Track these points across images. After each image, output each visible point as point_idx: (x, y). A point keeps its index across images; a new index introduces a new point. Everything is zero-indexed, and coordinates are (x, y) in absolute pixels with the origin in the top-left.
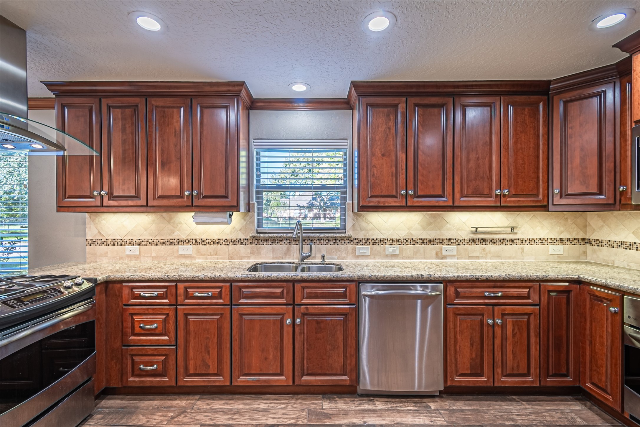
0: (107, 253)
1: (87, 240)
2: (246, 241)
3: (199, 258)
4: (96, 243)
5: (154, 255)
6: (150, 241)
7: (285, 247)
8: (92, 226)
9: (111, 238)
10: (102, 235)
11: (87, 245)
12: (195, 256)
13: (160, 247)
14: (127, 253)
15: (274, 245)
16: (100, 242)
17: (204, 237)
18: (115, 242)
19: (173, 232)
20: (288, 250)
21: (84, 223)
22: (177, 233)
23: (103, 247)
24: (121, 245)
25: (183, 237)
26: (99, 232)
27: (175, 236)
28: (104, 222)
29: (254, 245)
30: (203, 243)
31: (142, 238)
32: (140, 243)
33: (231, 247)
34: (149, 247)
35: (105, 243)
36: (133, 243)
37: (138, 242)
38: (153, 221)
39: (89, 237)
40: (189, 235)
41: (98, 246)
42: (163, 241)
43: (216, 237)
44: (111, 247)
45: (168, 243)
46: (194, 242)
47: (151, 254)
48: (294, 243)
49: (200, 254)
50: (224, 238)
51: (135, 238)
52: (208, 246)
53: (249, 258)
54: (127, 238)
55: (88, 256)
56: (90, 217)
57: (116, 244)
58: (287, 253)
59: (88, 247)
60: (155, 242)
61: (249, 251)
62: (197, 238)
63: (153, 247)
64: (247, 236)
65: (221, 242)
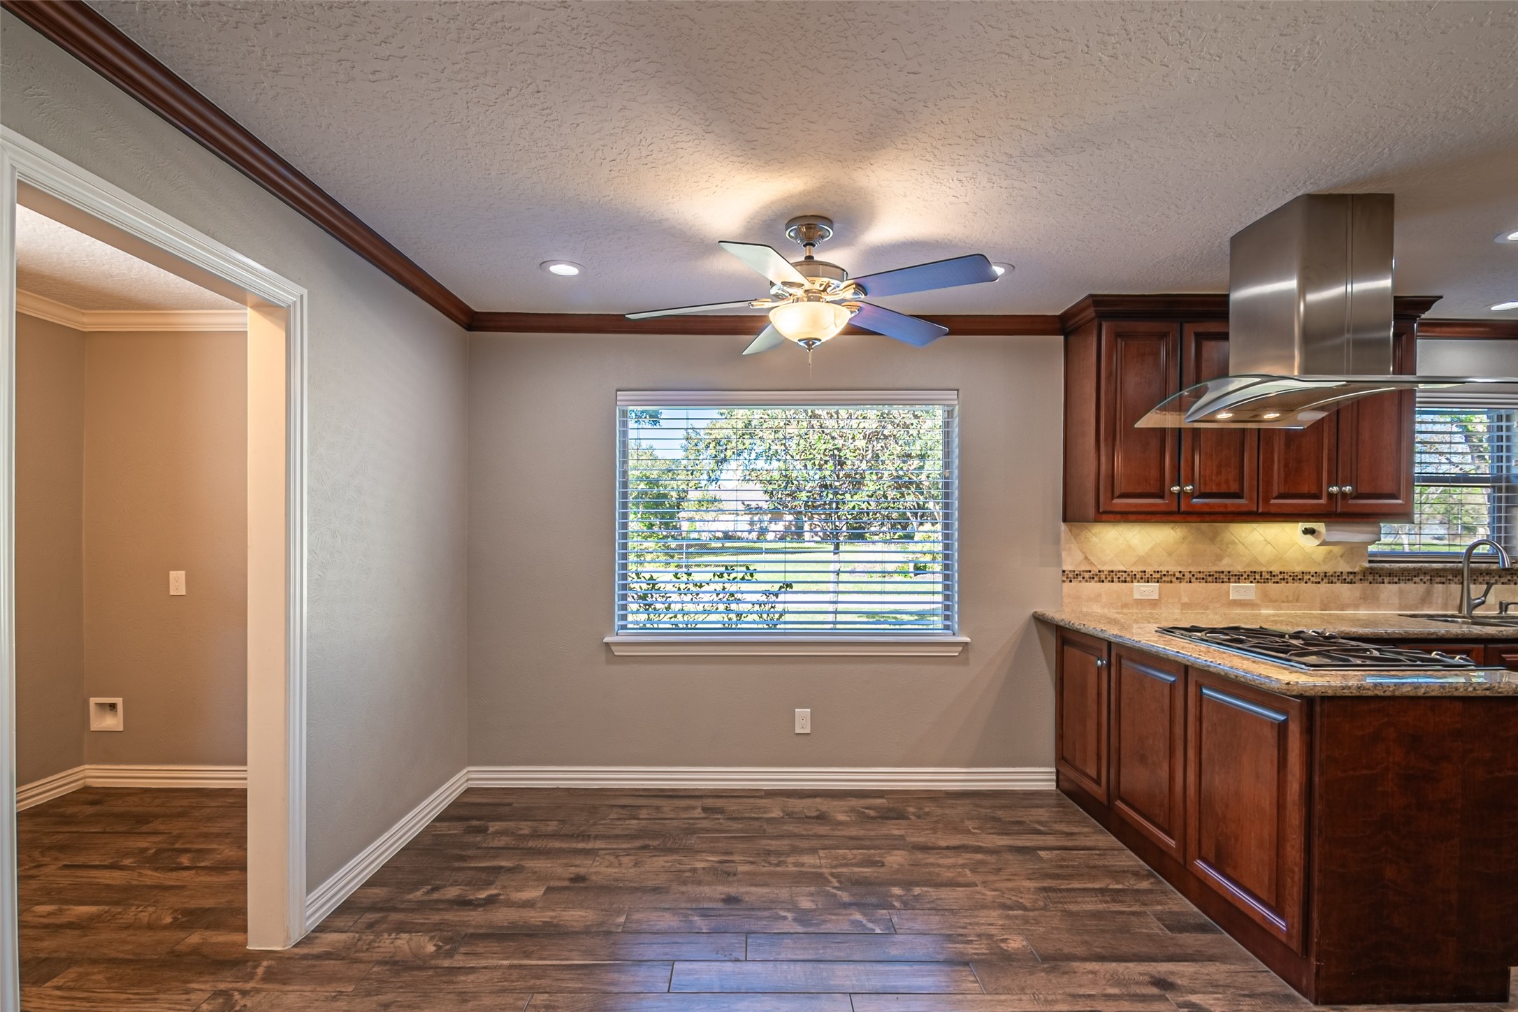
0: (1100, 595)
1: (1064, 571)
2: (1351, 577)
3: (1267, 607)
4: (1080, 578)
5: (1185, 599)
6: (1178, 575)
7: (1421, 588)
8: (1074, 546)
9: (1106, 568)
10: (1091, 564)
11: (1064, 581)
12: (1259, 602)
13: (1195, 585)
14: (1137, 596)
15: (1402, 585)
16: (1087, 575)
17: (1275, 569)
18: (1112, 576)
19: (1219, 558)
20: (1428, 593)
21: (1057, 541)
22: (1226, 561)
23: (1094, 586)
24: (1125, 582)
25: (1238, 568)
26: (1086, 558)
27: (1225, 565)
28: (1094, 539)
29: (1367, 584)
30: (1276, 579)
31: (1164, 569)
32: (1160, 577)
33: (1324, 587)
34: (1176, 585)
35: (1096, 579)
36: (1146, 578)
37: (1158, 576)
38: (1184, 538)
39: (1068, 567)
40: (1249, 565)
41: (1084, 584)
42: (1201, 576)
43: (1298, 569)
44: (1107, 585)
45: (1210, 579)
46: (1258, 577)
47: (1180, 599)
48: (1438, 580)
49: (1268, 600)
50: (1313, 570)
51: (1149, 570)
52: (1283, 584)
53: (1356, 607)
54: (1136, 569)
55: (1065, 600)
56: (1071, 531)
57: (1116, 579)
58: (1426, 599)
59: (1067, 585)
60: (1188, 576)
61: (1358, 594)
62: (1264, 569)
63: (1184, 585)
64: (1355, 567)
65: (1306, 577)
